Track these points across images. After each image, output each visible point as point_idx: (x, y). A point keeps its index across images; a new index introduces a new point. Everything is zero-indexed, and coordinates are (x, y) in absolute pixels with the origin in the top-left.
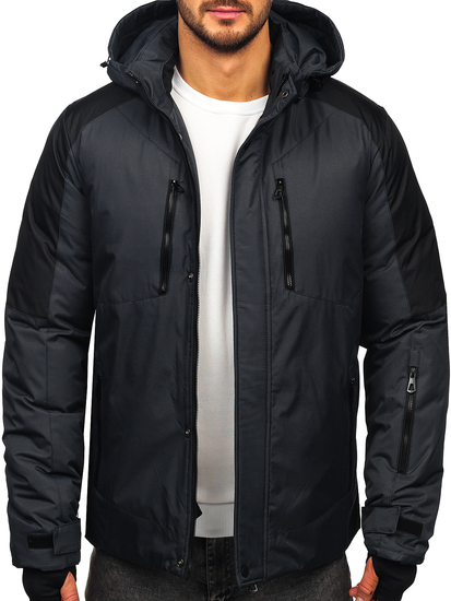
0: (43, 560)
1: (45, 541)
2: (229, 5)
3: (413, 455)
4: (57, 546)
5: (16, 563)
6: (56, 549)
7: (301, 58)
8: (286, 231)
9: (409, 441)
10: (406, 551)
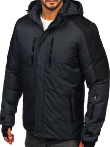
6: (5, 121)
9: (93, 112)
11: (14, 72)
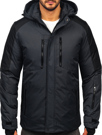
0: (10, 127)
1: (10, 123)
2: (51, 1)
3: (95, 105)
4: (13, 124)
5: (3, 128)
6: (12, 125)
7: (68, 10)
8: (61, 51)
9: (94, 101)
10: (94, 126)
11: (13, 76)
